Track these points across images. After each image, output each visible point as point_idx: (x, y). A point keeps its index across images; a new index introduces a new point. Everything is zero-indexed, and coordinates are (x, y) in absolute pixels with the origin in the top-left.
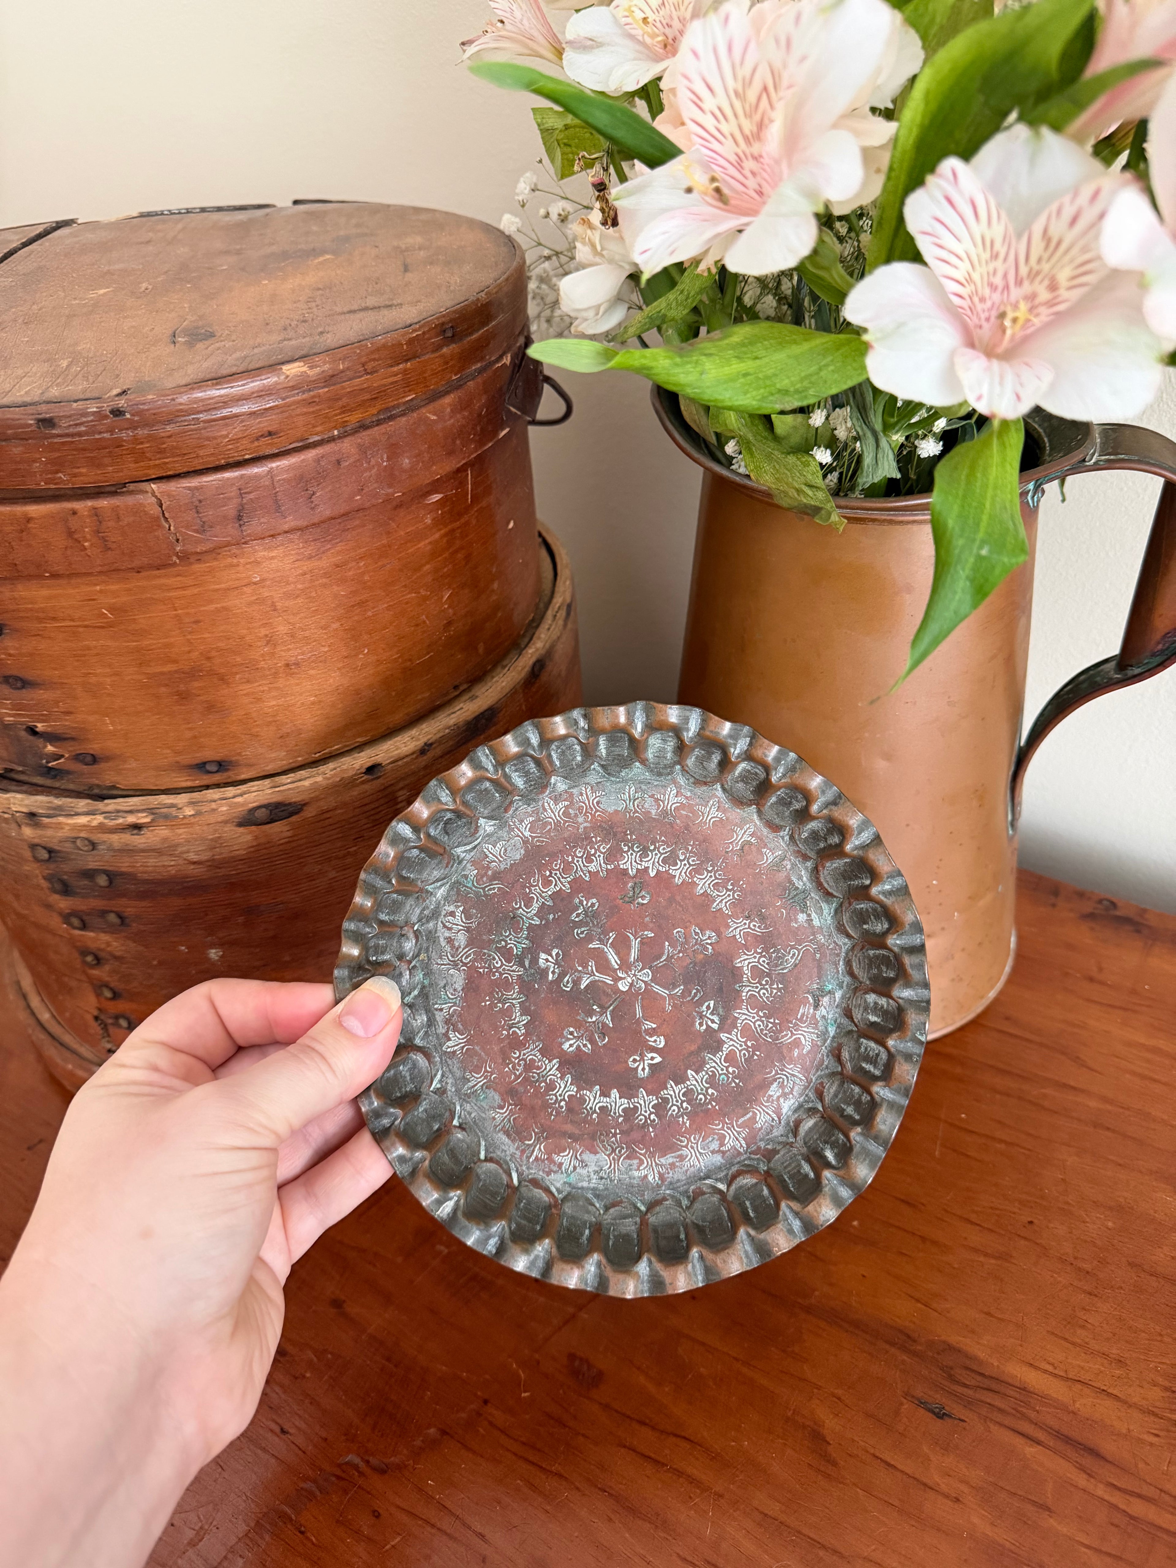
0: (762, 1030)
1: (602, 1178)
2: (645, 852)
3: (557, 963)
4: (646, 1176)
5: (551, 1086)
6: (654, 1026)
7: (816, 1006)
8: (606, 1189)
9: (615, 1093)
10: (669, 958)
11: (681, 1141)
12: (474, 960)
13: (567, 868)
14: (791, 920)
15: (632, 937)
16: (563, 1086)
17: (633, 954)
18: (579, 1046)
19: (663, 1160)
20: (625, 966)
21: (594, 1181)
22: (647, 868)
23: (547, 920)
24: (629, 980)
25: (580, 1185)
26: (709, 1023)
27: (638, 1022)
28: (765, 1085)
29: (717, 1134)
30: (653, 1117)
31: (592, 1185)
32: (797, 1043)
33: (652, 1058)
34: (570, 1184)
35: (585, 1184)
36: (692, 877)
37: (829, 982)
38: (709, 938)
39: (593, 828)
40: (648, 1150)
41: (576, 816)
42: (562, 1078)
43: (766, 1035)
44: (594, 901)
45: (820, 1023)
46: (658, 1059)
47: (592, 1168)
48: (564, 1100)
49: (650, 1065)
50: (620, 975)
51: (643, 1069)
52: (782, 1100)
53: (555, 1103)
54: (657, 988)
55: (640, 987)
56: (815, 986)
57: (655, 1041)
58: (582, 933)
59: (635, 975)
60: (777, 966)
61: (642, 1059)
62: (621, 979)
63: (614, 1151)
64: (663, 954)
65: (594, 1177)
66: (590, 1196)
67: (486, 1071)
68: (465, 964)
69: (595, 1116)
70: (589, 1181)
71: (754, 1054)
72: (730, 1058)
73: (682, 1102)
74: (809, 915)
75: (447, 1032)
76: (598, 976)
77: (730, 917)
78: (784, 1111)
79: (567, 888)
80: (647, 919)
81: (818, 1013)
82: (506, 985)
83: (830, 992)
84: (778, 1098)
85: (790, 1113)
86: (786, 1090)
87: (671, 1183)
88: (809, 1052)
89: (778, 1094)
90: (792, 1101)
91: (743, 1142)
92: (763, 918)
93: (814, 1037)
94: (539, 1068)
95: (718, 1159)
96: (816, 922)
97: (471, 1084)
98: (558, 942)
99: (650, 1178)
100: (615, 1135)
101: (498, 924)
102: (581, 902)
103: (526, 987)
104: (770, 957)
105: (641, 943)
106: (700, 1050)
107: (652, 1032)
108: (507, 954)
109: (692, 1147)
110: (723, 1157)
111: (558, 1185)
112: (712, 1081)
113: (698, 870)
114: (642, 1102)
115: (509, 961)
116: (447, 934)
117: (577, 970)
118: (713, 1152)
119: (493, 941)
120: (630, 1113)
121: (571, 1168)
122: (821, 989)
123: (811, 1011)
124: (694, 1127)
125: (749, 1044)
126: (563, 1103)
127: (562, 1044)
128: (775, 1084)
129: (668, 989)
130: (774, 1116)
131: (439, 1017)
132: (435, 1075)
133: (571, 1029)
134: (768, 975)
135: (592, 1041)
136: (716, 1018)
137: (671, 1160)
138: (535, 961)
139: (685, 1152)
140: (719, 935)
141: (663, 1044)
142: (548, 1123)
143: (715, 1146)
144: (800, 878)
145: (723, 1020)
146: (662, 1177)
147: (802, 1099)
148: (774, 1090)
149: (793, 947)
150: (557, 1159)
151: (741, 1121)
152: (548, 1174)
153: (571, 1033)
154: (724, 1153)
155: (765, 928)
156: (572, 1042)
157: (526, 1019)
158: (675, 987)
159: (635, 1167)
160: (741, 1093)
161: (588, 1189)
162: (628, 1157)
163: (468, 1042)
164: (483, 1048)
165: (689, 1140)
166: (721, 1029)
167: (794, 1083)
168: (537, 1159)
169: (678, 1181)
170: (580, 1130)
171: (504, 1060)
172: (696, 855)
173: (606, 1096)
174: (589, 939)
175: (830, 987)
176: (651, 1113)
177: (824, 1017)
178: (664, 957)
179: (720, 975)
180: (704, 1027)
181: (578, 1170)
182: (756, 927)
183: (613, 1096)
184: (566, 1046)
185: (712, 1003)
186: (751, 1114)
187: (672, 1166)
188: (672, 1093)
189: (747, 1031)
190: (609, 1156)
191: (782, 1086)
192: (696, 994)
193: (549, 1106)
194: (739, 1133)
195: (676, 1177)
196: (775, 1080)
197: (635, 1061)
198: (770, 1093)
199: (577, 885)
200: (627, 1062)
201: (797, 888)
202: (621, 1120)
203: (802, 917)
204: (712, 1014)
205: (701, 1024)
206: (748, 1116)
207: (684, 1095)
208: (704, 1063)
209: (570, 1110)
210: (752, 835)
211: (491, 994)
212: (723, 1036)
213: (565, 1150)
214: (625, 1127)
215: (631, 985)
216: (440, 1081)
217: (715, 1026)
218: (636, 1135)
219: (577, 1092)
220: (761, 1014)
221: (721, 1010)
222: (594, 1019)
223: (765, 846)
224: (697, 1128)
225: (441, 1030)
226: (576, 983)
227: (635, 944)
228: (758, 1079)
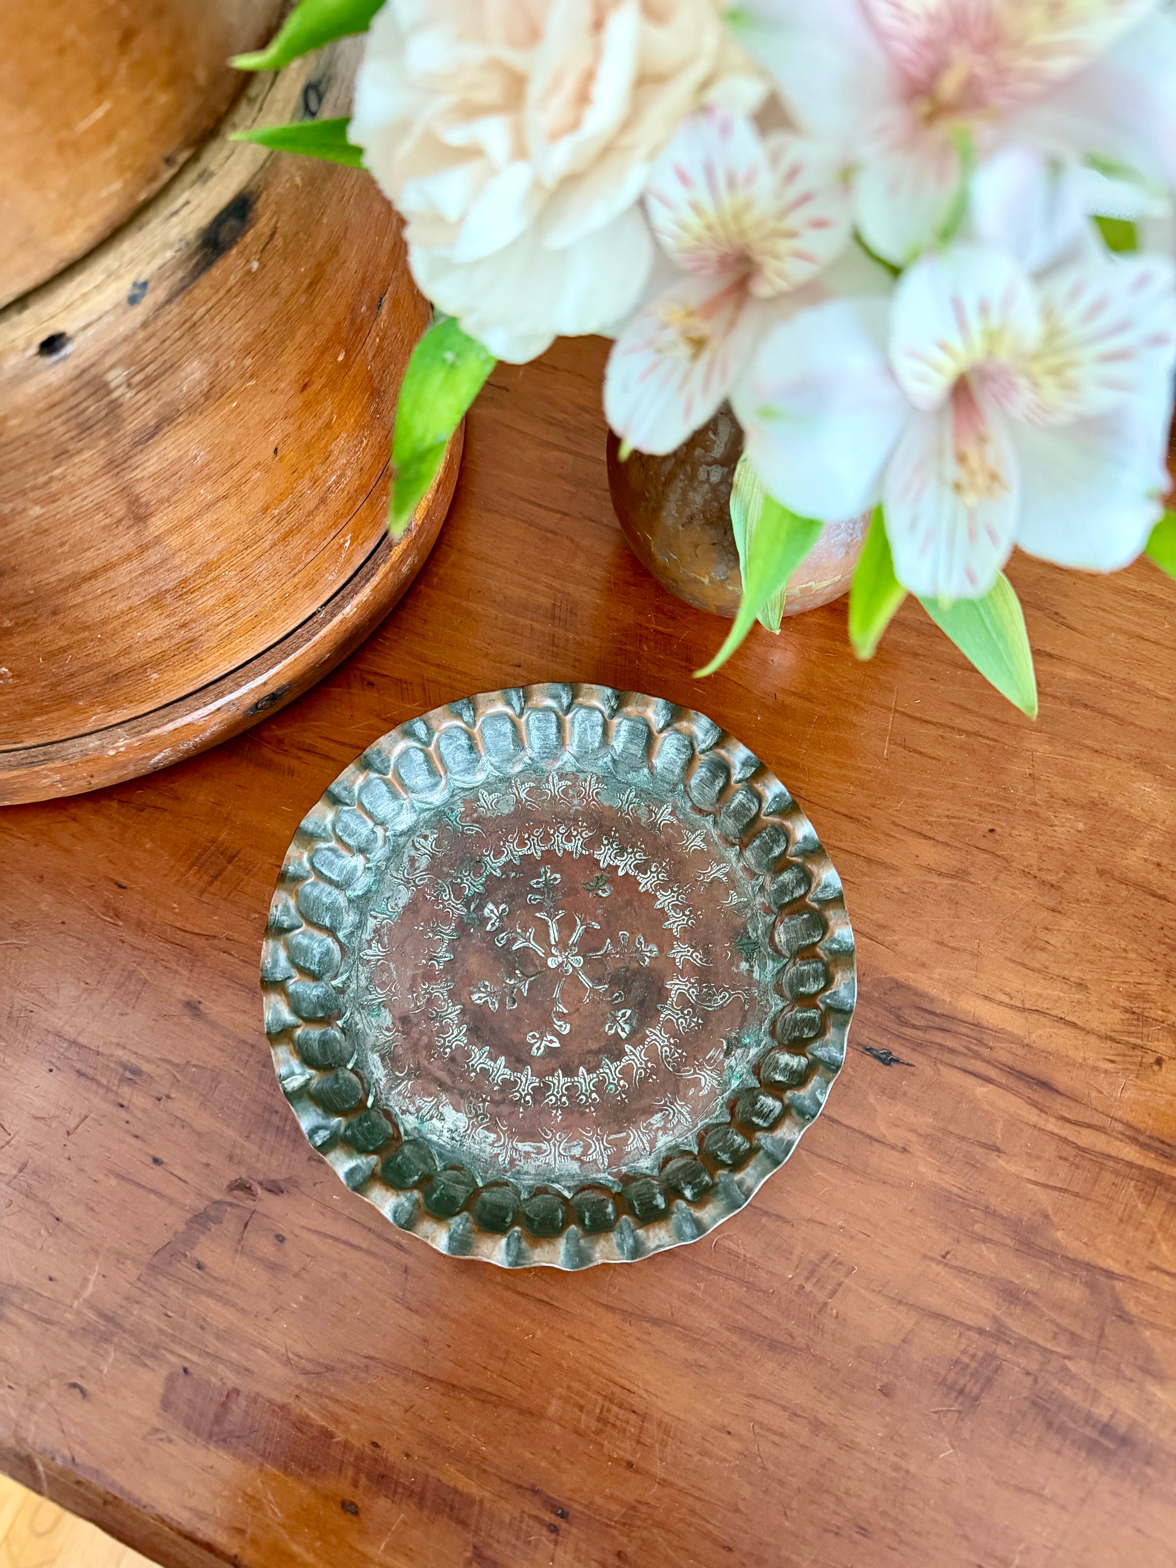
0: (667, 1056)
1: (453, 1139)
2: (621, 851)
3: (500, 917)
4: (497, 1155)
5: (443, 1030)
6: (566, 1011)
7: (727, 1054)
8: (453, 1152)
9: (502, 1060)
10: (606, 955)
11: (546, 1134)
12: (426, 885)
13: (546, 838)
14: (733, 964)
15: (579, 922)
16: (455, 1033)
17: (574, 938)
18: (487, 1002)
19: (520, 1146)
20: (563, 945)
21: (444, 1139)
22: (618, 867)
23: (508, 876)
24: (560, 960)
25: (429, 1136)
26: (619, 1030)
27: (554, 1002)
28: (649, 1111)
29: (584, 1141)
30: (528, 1098)
31: (441, 1142)
32: (696, 1083)
33: (551, 1041)
34: (419, 1131)
35: (434, 1138)
36: (656, 891)
37: (749, 1036)
38: (651, 951)
39: (583, 814)
40: (510, 1129)
41: (573, 797)
42: (458, 1026)
43: (669, 1063)
44: (558, 876)
45: (726, 1072)
46: (557, 1045)
47: (448, 1125)
48: (450, 1047)
49: (547, 1047)
50: (553, 951)
51: (539, 1048)
52: (660, 1133)
53: (440, 1047)
54: (583, 979)
55: (567, 971)
56: (734, 1034)
57: (561, 1026)
58: (535, 900)
59: (567, 957)
60: (704, 1001)
61: (541, 1039)
62: (553, 955)
63: (477, 1116)
64: (602, 948)
65: (446, 1134)
66: (434, 1152)
67: (390, 990)
68: (416, 886)
69: (473, 1074)
70: (440, 1137)
71: (650, 1077)
72: (626, 1072)
73: (563, 1095)
74: (752, 966)
75: (371, 940)
76: (533, 944)
77: (677, 939)
78: (659, 1144)
79: (538, 856)
80: (599, 911)
81: (727, 1062)
82: (446, 919)
83: (745, 1045)
84: (658, 1129)
85: (664, 1149)
86: (669, 1125)
87: (519, 1172)
88: (705, 1096)
89: (659, 1125)
90: (670, 1138)
91: (606, 1160)
92: (707, 952)
93: (715, 1083)
94: (440, 1007)
95: (574, 1167)
96: (756, 975)
97: (370, 997)
98: (510, 899)
99: (500, 1159)
100: (484, 1101)
101: (462, 861)
102: (546, 872)
103: (462, 927)
104: (701, 991)
105: (586, 930)
106: (600, 1051)
107: (562, 1016)
108: (458, 891)
109: (555, 1145)
110: (580, 1167)
111: (408, 1127)
112: (600, 1087)
113: (663, 886)
114: (524, 1079)
115: (457, 899)
116: (413, 853)
117: (515, 931)
118: (573, 1158)
119: (451, 875)
120: (508, 1085)
121: (428, 1117)
122: (738, 1040)
123: (721, 1057)
124: (564, 1124)
125: (649, 1065)
126: (448, 1050)
127: (472, 993)
128: (660, 1114)
129: (593, 982)
130: (647, 1145)
131: (371, 923)
132: (342, 975)
133: (487, 983)
134: (692, 1007)
135: (502, 1003)
136: (627, 1028)
137: (528, 1149)
138: (481, 907)
139: (544, 1146)
140: (661, 950)
141: (567, 1031)
142: (426, 1063)
143: (577, 1151)
144: (755, 929)
145: (634, 1032)
146: (512, 1161)
147: (680, 1140)
148: (656, 1120)
149: (726, 990)
150: (418, 1102)
151: (612, 1137)
152: (404, 1112)
153: (485, 987)
154: (583, 1163)
155: (706, 962)
156: (482, 995)
157: (449, 956)
158: (599, 984)
159: (490, 1141)
160: (623, 1109)
161: (436, 1144)
162: (487, 1129)
163: (385, 957)
164: (397, 968)
165: (554, 1135)
166: (628, 1040)
167: (679, 1121)
168: (399, 1094)
169: (527, 1173)
170: (454, 1082)
171: (412, 987)
172: (667, 871)
173: (492, 1060)
174: (540, 907)
175: (747, 1041)
176: (528, 1094)
177: (731, 1067)
178: (602, 952)
179: (647, 988)
180: (613, 1032)
181: (434, 1121)
182: (697, 957)
183: (499, 1062)
184: (475, 997)
185: (629, 1012)
186: (624, 1134)
187: (527, 1155)
188: (556, 1082)
189: (652, 1053)
190: (470, 1119)
191: (666, 1118)
192: (617, 998)
193: (434, 1047)
194: (606, 1148)
195: (525, 1168)
196: (661, 1111)
197: (534, 1037)
198: (652, 1121)
199: (549, 857)
200: (526, 1035)
201: (750, 938)
202: (496, 1088)
203: (744, 966)
204: (626, 1022)
205: (611, 1028)
206: (621, 1135)
207: (567, 1089)
208: (599, 1066)
209: (452, 1059)
210: (726, 874)
211: (427, 922)
212: (628, 1048)
213: (430, 1095)
214: (497, 1097)
215: (561, 965)
216: (344, 983)
217: (624, 1035)
218: (505, 1109)
219: (466, 1045)
220: (672, 1041)
221: (634, 1022)
222: (512, 982)
223: (734, 888)
224: (566, 1128)
225: (366, 936)
226: (511, 941)
227: (580, 929)
228: (645, 1102)
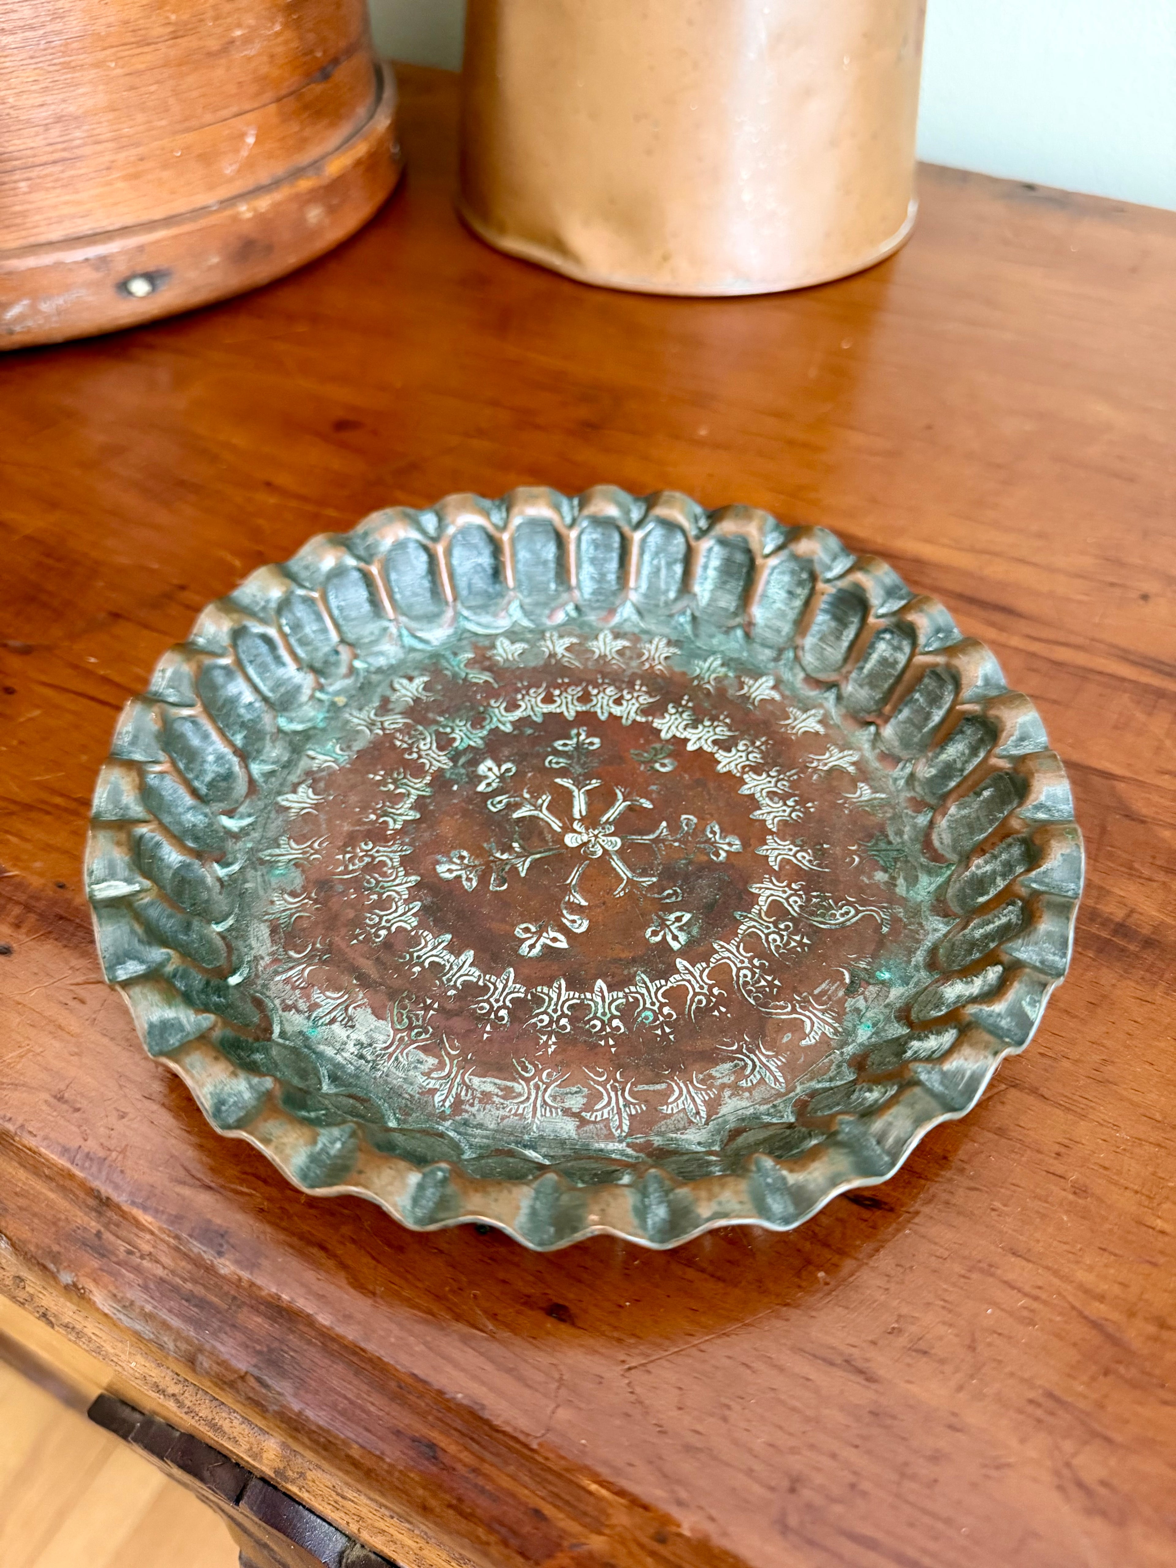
0: (746, 983)
1: (361, 1057)
2: (695, 723)
3: (502, 777)
4: (433, 1091)
5: (383, 904)
6: (584, 903)
7: (851, 990)
8: (357, 1077)
9: (469, 955)
10: (656, 841)
11: (525, 1069)
12: (399, 730)
13: (585, 698)
14: (863, 872)
15: (620, 796)
16: (400, 911)
17: (612, 814)
18: (460, 877)
19: (476, 1081)
20: (591, 821)
21: (345, 1055)
22: (686, 740)
23: (522, 733)
24: (585, 838)
25: (321, 1048)
26: (669, 937)
27: (567, 889)
28: (711, 1058)
29: (590, 1088)
30: (503, 1013)
31: (339, 1058)
32: (796, 1026)
33: (555, 940)
34: (307, 1038)
35: (330, 1052)
36: (743, 773)
37: (889, 970)
38: (730, 844)
39: (641, 677)
40: (463, 1053)
41: (631, 658)
42: (407, 902)
43: (749, 992)
44: (597, 740)
45: (849, 1017)
46: (563, 944)
47: (359, 1035)
48: (389, 929)
49: (545, 946)
50: (576, 826)
51: (532, 947)
52: (727, 1093)
53: (372, 927)
54: (618, 865)
55: (594, 853)
56: (863, 965)
57: (574, 921)
58: (557, 763)
59: (596, 836)
60: (813, 914)
61: (539, 933)
62: (575, 831)
63: (410, 1028)
64: (653, 832)
65: (351, 1048)
66: (323, 1071)
67: (311, 846)
68: (383, 729)
69: (417, 969)
70: (339, 1051)
71: (716, 1007)
72: (675, 996)
73: (564, 1015)
74: (893, 878)
75: (299, 784)
76: (545, 815)
77: (772, 833)
78: (724, 1110)
79: (570, 715)
80: (654, 787)
81: (850, 1003)
82: (418, 770)
83: (883, 983)
84: (723, 1086)
85: (732, 1118)
86: (743, 1083)
87: (466, 1123)
88: (808, 1047)
89: (725, 1080)
90: (744, 1103)
91: (626, 1123)
92: (820, 855)
93: (829, 1031)
94: (384, 875)
95: (568, 1128)
96: (901, 888)
97: (277, 851)
98: (520, 759)
99: (438, 1098)
100: (427, 1008)
101: (459, 710)
102: (578, 735)
103: (440, 781)
104: (809, 900)
105: (629, 808)
106: (634, 961)
107: (575, 909)
108: (444, 743)
109: (537, 1087)
110: (578, 1127)
111: (289, 1029)
112: (628, 1012)
113: (756, 769)
114: (500, 986)
115: (440, 748)
116: (388, 693)
117: (521, 796)
118: (567, 1112)
119: (437, 723)
120: (471, 991)
121: (327, 1019)
122: (871, 973)
123: (841, 993)
124: (559, 1058)
125: (716, 991)
126: (383, 933)
127: (438, 862)
128: (728, 1065)
129: (633, 871)
130: (703, 1109)
131: (304, 763)
132: (242, 817)
133: (465, 853)
134: (793, 919)
135: (483, 879)
136: (683, 937)
137: (490, 1088)
138: (474, 762)
139: (519, 1087)
140: (745, 844)
141: (583, 929)
142: (343, 945)
143: (576, 1103)
144: (899, 833)
145: (693, 943)
146: (458, 1104)
147: (763, 1108)
148: (722, 1072)
149: (849, 903)
150: (317, 996)
151: (640, 1088)
152: (287, 1008)
153: (462, 858)
154: (583, 1122)
155: (818, 865)
156: (454, 867)
157: (414, 815)
158: (644, 873)
159: (424, 1068)
160: (665, 1049)
161: (331, 1060)
162: (425, 1049)
163: (316, 806)
164: (329, 821)
165: (539, 1072)
166: (684, 953)
167: (762, 1078)
168: (287, 981)
169: (480, 1126)
170: (381, 977)
171: (345, 845)
172: (761, 752)
173: (452, 953)
174: (564, 772)
175: (886, 976)
176: (504, 1007)
177: (857, 1010)
178: (651, 837)
179: (719, 889)
180: (658, 938)
181: (336, 1027)
182: (805, 859)
183: (463, 957)
184: (441, 869)
185: (687, 917)
186: (664, 1086)
187: (486, 1097)
188: (554, 996)
189: (721, 974)
190: (397, 1031)
191: (739, 1071)
192: (669, 896)
193: (362, 925)
194: (627, 1104)
195: (480, 1117)
196: (732, 1059)
197: (527, 930)
198: (713, 1072)
199: (587, 719)
200: (514, 926)
201: (890, 843)
202: (452, 992)
203: (880, 876)
204: (680, 929)
205: (655, 933)
206: (658, 1087)
207: (571, 1007)
208: (630, 980)
209: (387, 945)
210: (853, 764)
211: (389, 773)
212: (681, 963)
213: (338, 990)
214: (450, 1005)
215: (584, 844)
216: (242, 829)
217: (675, 946)
218: (458, 1024)
219: (414, 928)
220: (756, 962)
221: (695, 931)
222: (505, 856)
223: (865, 780)
224: (559, 1062)
225: (293, 778)
226: (512, 807)
227: (620, 806)
228: (703, 1043)
